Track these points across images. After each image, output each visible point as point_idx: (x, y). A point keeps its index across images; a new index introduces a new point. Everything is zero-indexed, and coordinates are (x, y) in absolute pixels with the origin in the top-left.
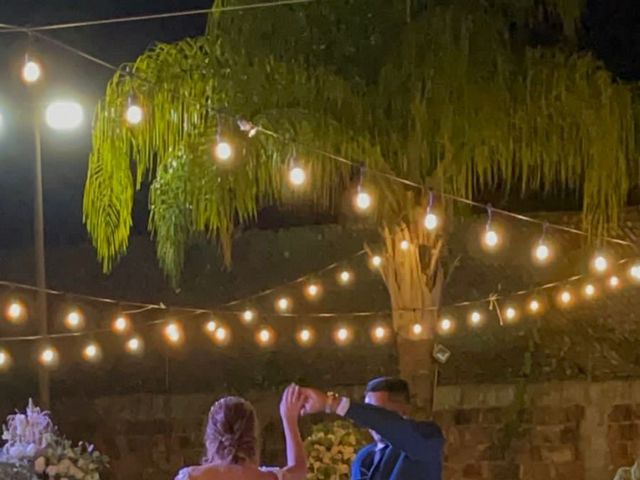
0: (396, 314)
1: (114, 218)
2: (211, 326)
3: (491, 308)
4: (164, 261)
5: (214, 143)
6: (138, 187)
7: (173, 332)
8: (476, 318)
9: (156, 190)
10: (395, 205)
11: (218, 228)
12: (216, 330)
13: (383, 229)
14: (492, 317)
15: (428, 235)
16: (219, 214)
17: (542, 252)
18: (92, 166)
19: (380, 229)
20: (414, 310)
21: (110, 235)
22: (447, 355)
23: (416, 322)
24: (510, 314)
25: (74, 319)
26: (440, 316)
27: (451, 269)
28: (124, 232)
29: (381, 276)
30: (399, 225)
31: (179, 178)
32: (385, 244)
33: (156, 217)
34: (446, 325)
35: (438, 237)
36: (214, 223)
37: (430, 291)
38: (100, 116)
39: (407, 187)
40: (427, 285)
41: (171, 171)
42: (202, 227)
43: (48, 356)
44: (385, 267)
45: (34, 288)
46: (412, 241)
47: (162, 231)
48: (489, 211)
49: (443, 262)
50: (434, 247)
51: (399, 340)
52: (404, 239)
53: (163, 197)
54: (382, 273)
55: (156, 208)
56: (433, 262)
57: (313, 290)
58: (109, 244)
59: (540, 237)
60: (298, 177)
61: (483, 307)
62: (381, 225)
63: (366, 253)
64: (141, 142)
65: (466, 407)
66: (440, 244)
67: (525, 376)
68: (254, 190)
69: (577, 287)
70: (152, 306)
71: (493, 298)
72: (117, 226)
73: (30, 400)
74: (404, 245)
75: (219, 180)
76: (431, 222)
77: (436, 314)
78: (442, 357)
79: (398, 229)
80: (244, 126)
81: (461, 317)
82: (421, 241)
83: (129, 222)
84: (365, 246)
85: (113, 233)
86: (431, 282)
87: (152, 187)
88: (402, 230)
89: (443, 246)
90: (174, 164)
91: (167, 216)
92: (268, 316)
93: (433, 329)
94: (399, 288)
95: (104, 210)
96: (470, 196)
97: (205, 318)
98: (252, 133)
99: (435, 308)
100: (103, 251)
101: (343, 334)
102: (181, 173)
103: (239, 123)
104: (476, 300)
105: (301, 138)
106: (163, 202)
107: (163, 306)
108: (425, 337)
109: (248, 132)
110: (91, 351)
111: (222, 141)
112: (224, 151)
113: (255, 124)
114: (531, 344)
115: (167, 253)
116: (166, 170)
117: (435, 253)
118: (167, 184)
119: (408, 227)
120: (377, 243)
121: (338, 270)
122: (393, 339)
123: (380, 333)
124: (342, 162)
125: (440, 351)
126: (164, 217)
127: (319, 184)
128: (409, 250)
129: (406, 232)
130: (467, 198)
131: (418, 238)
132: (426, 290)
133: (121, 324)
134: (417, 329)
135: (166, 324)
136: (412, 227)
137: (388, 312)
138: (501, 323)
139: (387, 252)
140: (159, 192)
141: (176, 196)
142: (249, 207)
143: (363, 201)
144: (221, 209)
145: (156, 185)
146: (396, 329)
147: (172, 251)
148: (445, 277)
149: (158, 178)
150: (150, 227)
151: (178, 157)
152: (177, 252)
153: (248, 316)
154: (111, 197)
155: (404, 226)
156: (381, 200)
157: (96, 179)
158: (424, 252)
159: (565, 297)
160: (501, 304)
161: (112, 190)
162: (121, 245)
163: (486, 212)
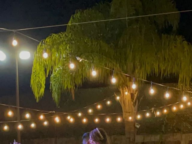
0: (124, 113)
1: (39, 85)
2: (69, 118)
3: (152, 112)
5: (69, 63)
6: (47, 76)
7: (57, 120)
8: (148, 115)
9: (52, 77)
10: (124, 82)
11: (70, 88)
12: (70, 119)
13: (120, 88)
14: (153, 115)
15: (133, 90)
16: (71, 84)
17: (167, 95)
18: (33, 71)
19: (119, 88)
20: (129, 112)
21: (39, 91)
22: (139, 126)
23: (130, 116)
24: (158, 113)
25: (28, 116)
26: (137, 114)
27: (140, 100)
28: (42, 90)
29: (119, 103)
30: (125, 87)
31: (59, 73)
32: (121, 93)
33: (52, 85)
34: (139, 117)
35: (136, 91)
36: (69, 87)
37: (134, 107)
38: (35, 55)
39: (127, 76)
40: (133, 105)
41: (57, 72)
42: (66, 88)
43: (20, 127)
44: (120, 99)
45: (15, 107)
46: (129, 92)
47: (54, 90)
48: (152, 83)
49: (138, 98)
50: (135, 94)
51: (125, 121)
52: (126, 91)
53: (54, 79)
54: (120, 101)
55: (52, 82)
56: (135, 98)
57: (99, 107)
58: (38, 93)
59: (166, 91)
60: (94, 73)
61: (150, 111)
62: (119, 87)
63: (115, 96)
64: (48, 63)
65: (145, 141)
66: (137, 93)
67: (163, 132)
68: (81, 77)
69: (178, 105)
70: (51, 112)
71: (153, 109)
72: (41, 88)
73: (15, 140)
74: (126, 93)
75: (71, 74)
76: (134, 86)
77: (136, 113)
78: (138, 127)
79: (124, 88)
80: (78, 58)
81: (143, 114)
82: (131, 92)
83: (44, 87)
84: (115, 93)
85: (39, 90)
86: (134, 104)
87: (51, 76)
88: (126, 89)
89: (138, 93)
90: (58, 69)
91: (55, 85)
92: (86, 115)
93: (135, 118)
94: (125, 106)
95: (37, 83)
97: (67, 115)
98: (81, 60)
99: (136, 112)
100: (37, 96)
101: (108, 120)
102: (59, 72)
104: (148, 109)
105: (95, 61)
106: (54, 81)
107: (54, 112)
108: (133, 121)
109: (79, 60)
110: (33, 125)
111: (72, 63)
112: (72, 66)
113: (81, 58)
114: (165, 122)
115: (55, 96)
116: (55, 71)
117: (136, 95)
118: (56, 75)
119: (127, 88)
120: (118, 92)
121: (107, 101)
122: (123, 120)
123: (119, 119)
124: (107, 69)
125: (137, 125)
126: (54, 85)
127: (101, 75)
128: (128, 94)
129: (127, 89)
130: (145, 79)
132: (133, 106)
133: (42, 117)
134: (130, 118)
135: (55, 117)
136: (128, 88)
137: (122, 113)
138: (155, 116)
139: (121, 95)
140: (53, 78)
141: (58, 79)
142: (79, 82)
143: (114, 80)
144: (71, 83)
145: (52, 76)
146: (124, 118)
147: (57, 95)
148: (139, 103)
149: (53, 74)
150: (50, 88)
151: (59, 67)
153: (80, 114)
154: (39, 80)
155: (126, 87)
156: (119, 80)
157: (34, 74)
158: (132, 95)
159: (175, 109)
160: (155, 111)
161: (39, 78)
162: (42, 94)
163: (151, 83)
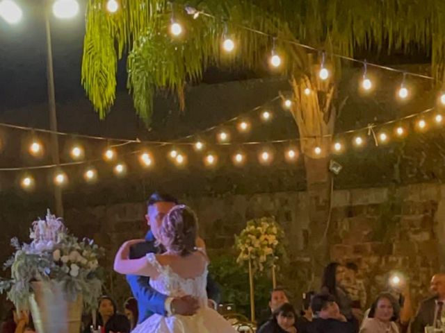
0: (302, 139)
1: (104, 80)
2: (173, 154)
3: (369, 134)
4: (139, 108)
5: (169, 23)
6: (120, 57)
7: (146, 159)
8: (359, 141)
9: (132, 59)
10: (300, 64)
11: (175, 84)
12: (177, 157)
13: (292, 81)
14: (370, 141)
15: (323, 83)
16: (175, 74)
17: (403, 93)
18: (86, 46)
19: (290, 81)
20: (315, 137)
21: (102, 94)
22: (339, 168)
23: (317, 146)
24: (383, 137)
25: (77, 152)
26: (334, 140)
27: (340, 108)
28: (111, 90)
29: (291, 113)
30: (304, 78)
31: (148, 49)
32: (293, 91)
33: (133, 78)
34: (338, 147)
35: (330, 85)
36: (173, 81)
37: (327, 123)
38: (91, 8)
40: (324, 119)
41: (142, 45)
42: (164, 84)
43: (60, 179)
44: (294, 107)
45: (48, 131)
46: (312, 89)
47: (137, 88)
48: (365, 65)
49: (335, 102)
50: (329, 92)
51: (306, 159)
52: (307, 87)
53: (137, 64)
54: (292, 111)
55: (132, 72)
56: (328, 101)
57: (244, 126)
58: (102, 100)
59: (401, 81)
60: (229, 46)
61: (365, 134)
62: (290, 78)
63: (280, 98)
64: (120, 26)
65: (353, 204)
66: (332, 90)
67: (394, 181)
68: (200, 57)
69: (429, 117)
70: (130, 141)
71: (370, 127)
72: (106, 86)
73: (48, 210)
74: (307, 92)
75: (176, 49)
76: (324, 74)
77: (331, 139)
78: (337, 170)
79: (302, 80)
80: (190, 11)
81: (348, 140)
82: (319, 89)
83: (115, 83)
84: (280, 93)
85: (104, 90)
86: (327, 117)
87: (129, 57)
88: (305, 81)
89: (334, 90)
90: (144, 40)
91: (140, 77)
92: (213, 145)
93: (329, 149)
94: (305, 122)
95: (97, 76)
96: (352, 55)
97: (169, 148)
98: (196, 15)
99: (330, 135)
100: (99, 104)
101: (265, 156)
102: (149, 46)
103: (186, 9)
104: (359, 128)
105: (231, 18)
106: (137, 67)
107: (138, 141)
108: (324, 157)
109: (193, 15)
110: (90, 174)
111: (175, 22)
112: (176, 29)
113: (198, 9)
114: (399, 158)
115: (141, 104)
116: (138, 45)
117: (329, 96)
118: (140, 55)
119: (310, 79)
120: (288, 90)
121: (261, 111)
122: (301, 156)
123: (291, 154)
124: (260, 34)
125: (334, 165)
126: (138, 78)
127: (246, 49)
128: (310, 94)
129: (309, 83)
130: (350, 57)
131: (316, 86)
132: (323, 123)
133: (110, 154)
134: (318, 151)
135: (140, 154)
136: (312, 78)
137: (297, 139)
138: (377, 145)
139: (295, 96)
140: (134, 60)
141: (146, 64)
142: (195, 68)
143: (276, 61)
144: (177, 71)
145: (131, 55)
146: (303, 152)
147: (144, 101)
148: (337, 113)
149: (133, 51)
150: (128, 85)
151: (147, 35)
152: (148, 102)
153: (199, 146)
154: (101, 65)
155: (307, 78)
156: (289, 60)
157: (90, 53)
158: (321, 95)
159: (422, 124)
160: (377, 131)
161: (101, 61)
162: (110, 99)
163: (363, 65)
